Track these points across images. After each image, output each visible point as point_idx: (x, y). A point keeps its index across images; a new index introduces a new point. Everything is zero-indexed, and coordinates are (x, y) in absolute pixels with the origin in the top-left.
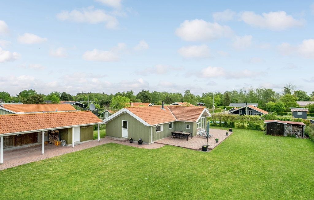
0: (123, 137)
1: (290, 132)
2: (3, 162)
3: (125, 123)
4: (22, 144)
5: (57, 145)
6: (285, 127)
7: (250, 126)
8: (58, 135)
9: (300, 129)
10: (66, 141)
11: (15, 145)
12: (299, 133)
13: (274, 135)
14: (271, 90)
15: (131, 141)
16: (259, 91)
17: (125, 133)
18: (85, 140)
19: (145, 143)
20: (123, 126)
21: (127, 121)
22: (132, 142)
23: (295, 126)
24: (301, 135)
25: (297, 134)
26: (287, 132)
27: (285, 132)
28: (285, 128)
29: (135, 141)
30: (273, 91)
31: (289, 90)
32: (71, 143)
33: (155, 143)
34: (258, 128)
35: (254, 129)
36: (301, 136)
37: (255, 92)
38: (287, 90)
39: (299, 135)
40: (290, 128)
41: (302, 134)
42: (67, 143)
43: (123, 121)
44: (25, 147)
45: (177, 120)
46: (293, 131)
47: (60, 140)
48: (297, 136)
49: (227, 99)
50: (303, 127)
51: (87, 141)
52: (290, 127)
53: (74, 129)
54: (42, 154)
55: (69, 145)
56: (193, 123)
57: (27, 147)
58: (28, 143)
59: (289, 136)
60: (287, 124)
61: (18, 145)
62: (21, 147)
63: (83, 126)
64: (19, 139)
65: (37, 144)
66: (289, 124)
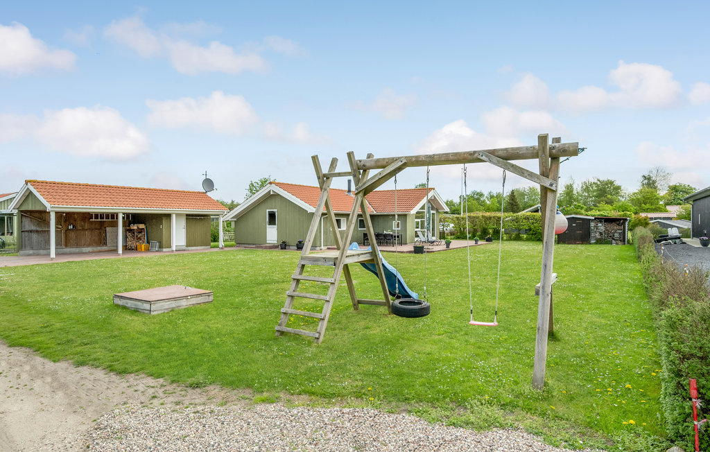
0: (268, 241)
1: (601, 234)
2: (54, 257)
3: (272, 216)
4: (77, 245)
5: (143, 250)
6: (592, 224)
8: (143, 233)
9: (620, 227)
10: (160, 243)
11: (66, 246)
12: (617, 235)
13: (571, 244)
14: (611, 183)
15: (284, 246)
16: (587, 187)
17: (272, 234)
18: (195, 246)
20: (267, 220)
21: (276, 210)
22: (285, 249)
23: (612, 222)
24: (622, 238)
25: (613, 239)
26: (595, 235)
27: (592, 235)
28: (592, 228)
29: (291, 247)
30: (617, 183)
31: (654, 182)
32: (170, 246)
33: (328, 248)
36: (621, 241)
37: (579, 189)
38: (649, 182)
39: (617, 240)
40: (601, 227)
41: (622, 236)
42: (161, 247)
43: (268, 210)
44: (84, 251)
45: (375, 213)
46: (607, 232)
47: (148, 242)
48: (613, 241)
49: (512, 204)
50: (624, 224)
51: (199, 248)
52: (600, 225)
53: (174, 217)
54: (119, 255)
55: (164, 250)
56: (406, 215)
57: (87, 251)
58: (89, 245)
59: (599, 242)
60: (595, 219)
61: (72, 246)
62: (77, 250)
63: (192, 215)
64: (72, 235)
65: (105, 248)
66: (599, 219)
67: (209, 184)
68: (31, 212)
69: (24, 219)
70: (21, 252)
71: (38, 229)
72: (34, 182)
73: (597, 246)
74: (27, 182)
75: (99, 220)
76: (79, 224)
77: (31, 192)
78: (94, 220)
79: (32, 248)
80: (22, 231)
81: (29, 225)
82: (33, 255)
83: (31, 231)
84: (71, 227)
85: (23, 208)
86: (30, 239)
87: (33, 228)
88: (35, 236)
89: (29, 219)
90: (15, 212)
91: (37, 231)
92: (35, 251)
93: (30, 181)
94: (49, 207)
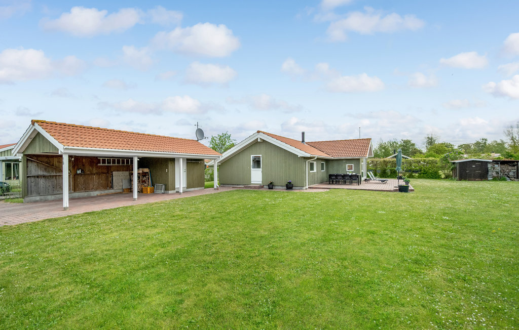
0: (252, 183)
1: (497, 173)
2: (68, 206)
3: (257, 160)
4: (86, 189)
5: (149, 193)
6: (489, 166)
7: (424, 174)
8: (147, 177)
9: (513, 168)
10: (166, 185)
11: (75, 190)
12: (511, 174)
13: (471, 180)
15: (271, 186)
18: (193, 187)
19: (297, 188)
20: (252, 164)
21: (261, 155)
22: (272, 189)
23: (506, 164)
24: (516, 176)
26: (492, 173)
27: (490, 173)
28: (489, 168)
29: (276, 187)
32: (174, 188)
33: (310, 188)
34: (435, 175)
35: (428, 178)
36: (515, 178)
39: (512, 177)
40: (498, 167)
42: (166, 189)
43: (252, 156)
44: (92, 195)
45: (333, 157)
46: (503, 171)
47: (153, 185)
48: (508, 178)
50: (516, 165)
51: (196, 189)
52: (496, 166)
54: (134, 200)
55: (170, 192)
56: (359, 159)
57: (96, 195)
58: (96, 189)
59: (495, 179)
60: (493, 161)
61: (80, 190)
62: (85, 194)
63: (191, 160)
64: (81, 180)
65: (112, 191)
66: (496, 162)
67: (200, 132)
68: (37, 156)
69: (30, 164)
70: (27, 199)
71: (46, 174)
72: (41, 123)
73: (493, 182)
74: (33, 122)
75: (106, 164)
76: (88, 169)
77: (39, 133)
78: (101, 164)
79: (39, 194)
80: (28, 177)
81: (35, 170)
82: (41, 201)
83: (38, 177)
84: (79, 172)
85: (29, 152)
86: (37, 184)
87: (40, 173)
88: (42, 182)
89: (36, 164)
90: (20, 157)
91: (44, 176)
92: (42, 197)
93: (37, 122)
94: (61, 148)
